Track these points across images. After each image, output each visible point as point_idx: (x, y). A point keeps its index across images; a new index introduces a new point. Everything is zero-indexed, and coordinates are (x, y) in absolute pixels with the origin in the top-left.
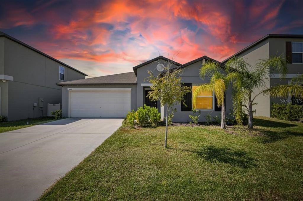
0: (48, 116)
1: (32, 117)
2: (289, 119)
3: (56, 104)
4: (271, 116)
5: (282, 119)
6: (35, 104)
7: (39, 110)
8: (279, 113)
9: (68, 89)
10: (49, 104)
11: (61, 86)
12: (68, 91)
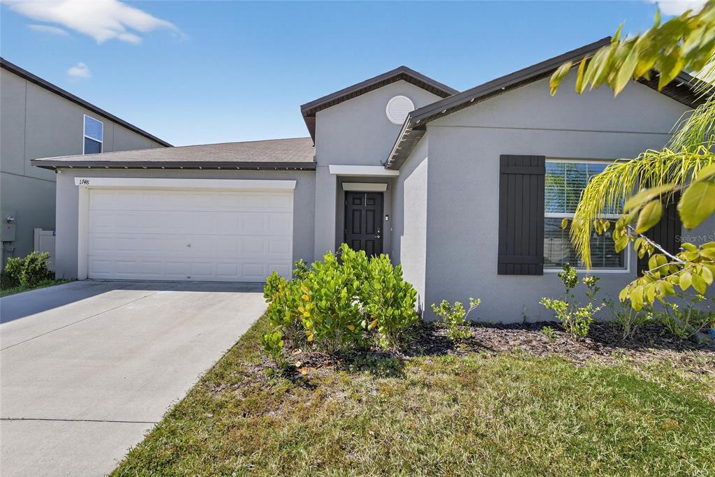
9: (77, 181)
11: (53, 169)
12: (78, 186)
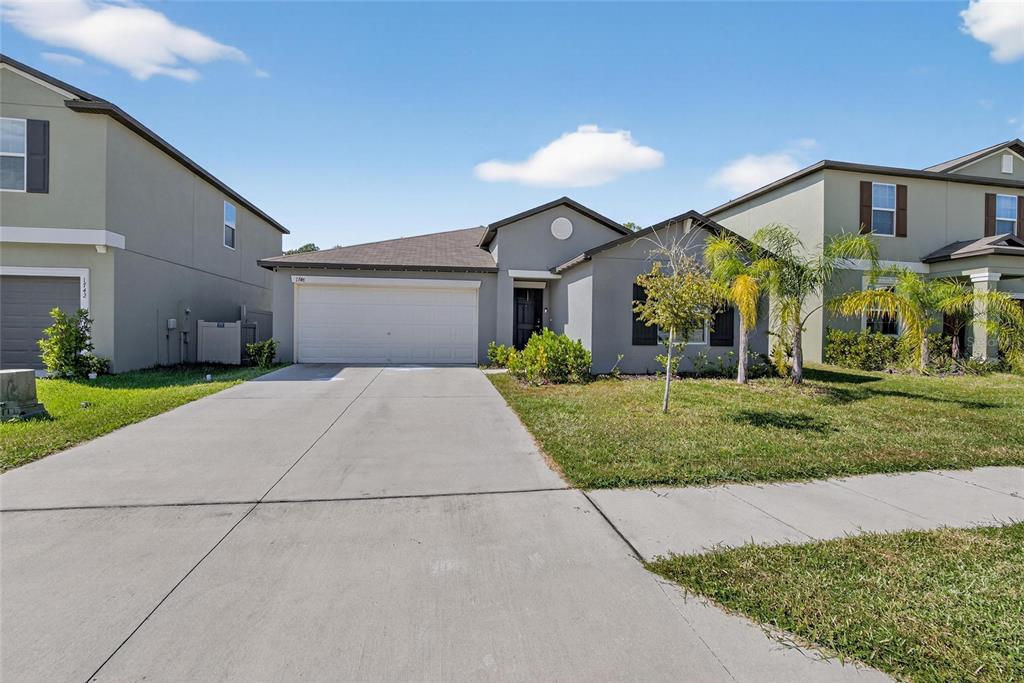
0: (199, 359)
1: (164, 362)
2: (865, 366)
3: (227, 321)
4: (825, 359)
5: (850, 366)
6: (172, 323)
7: (180, 339)
8: (843, 352)
9: (294, 278)
10: (201, 322)
11: (271, 268)
12: (292, 284)
